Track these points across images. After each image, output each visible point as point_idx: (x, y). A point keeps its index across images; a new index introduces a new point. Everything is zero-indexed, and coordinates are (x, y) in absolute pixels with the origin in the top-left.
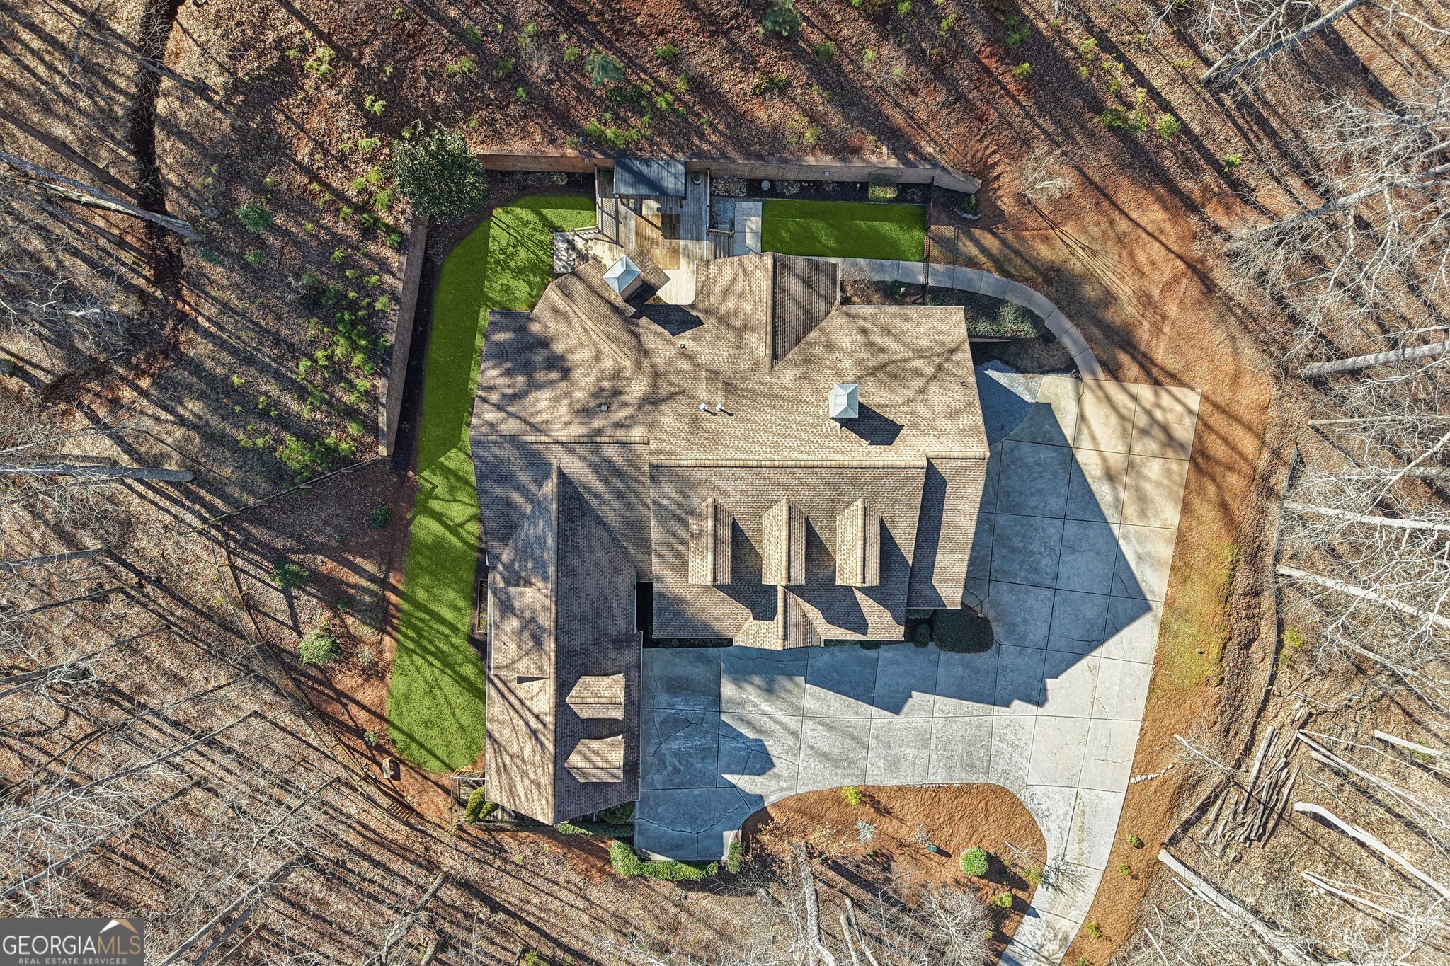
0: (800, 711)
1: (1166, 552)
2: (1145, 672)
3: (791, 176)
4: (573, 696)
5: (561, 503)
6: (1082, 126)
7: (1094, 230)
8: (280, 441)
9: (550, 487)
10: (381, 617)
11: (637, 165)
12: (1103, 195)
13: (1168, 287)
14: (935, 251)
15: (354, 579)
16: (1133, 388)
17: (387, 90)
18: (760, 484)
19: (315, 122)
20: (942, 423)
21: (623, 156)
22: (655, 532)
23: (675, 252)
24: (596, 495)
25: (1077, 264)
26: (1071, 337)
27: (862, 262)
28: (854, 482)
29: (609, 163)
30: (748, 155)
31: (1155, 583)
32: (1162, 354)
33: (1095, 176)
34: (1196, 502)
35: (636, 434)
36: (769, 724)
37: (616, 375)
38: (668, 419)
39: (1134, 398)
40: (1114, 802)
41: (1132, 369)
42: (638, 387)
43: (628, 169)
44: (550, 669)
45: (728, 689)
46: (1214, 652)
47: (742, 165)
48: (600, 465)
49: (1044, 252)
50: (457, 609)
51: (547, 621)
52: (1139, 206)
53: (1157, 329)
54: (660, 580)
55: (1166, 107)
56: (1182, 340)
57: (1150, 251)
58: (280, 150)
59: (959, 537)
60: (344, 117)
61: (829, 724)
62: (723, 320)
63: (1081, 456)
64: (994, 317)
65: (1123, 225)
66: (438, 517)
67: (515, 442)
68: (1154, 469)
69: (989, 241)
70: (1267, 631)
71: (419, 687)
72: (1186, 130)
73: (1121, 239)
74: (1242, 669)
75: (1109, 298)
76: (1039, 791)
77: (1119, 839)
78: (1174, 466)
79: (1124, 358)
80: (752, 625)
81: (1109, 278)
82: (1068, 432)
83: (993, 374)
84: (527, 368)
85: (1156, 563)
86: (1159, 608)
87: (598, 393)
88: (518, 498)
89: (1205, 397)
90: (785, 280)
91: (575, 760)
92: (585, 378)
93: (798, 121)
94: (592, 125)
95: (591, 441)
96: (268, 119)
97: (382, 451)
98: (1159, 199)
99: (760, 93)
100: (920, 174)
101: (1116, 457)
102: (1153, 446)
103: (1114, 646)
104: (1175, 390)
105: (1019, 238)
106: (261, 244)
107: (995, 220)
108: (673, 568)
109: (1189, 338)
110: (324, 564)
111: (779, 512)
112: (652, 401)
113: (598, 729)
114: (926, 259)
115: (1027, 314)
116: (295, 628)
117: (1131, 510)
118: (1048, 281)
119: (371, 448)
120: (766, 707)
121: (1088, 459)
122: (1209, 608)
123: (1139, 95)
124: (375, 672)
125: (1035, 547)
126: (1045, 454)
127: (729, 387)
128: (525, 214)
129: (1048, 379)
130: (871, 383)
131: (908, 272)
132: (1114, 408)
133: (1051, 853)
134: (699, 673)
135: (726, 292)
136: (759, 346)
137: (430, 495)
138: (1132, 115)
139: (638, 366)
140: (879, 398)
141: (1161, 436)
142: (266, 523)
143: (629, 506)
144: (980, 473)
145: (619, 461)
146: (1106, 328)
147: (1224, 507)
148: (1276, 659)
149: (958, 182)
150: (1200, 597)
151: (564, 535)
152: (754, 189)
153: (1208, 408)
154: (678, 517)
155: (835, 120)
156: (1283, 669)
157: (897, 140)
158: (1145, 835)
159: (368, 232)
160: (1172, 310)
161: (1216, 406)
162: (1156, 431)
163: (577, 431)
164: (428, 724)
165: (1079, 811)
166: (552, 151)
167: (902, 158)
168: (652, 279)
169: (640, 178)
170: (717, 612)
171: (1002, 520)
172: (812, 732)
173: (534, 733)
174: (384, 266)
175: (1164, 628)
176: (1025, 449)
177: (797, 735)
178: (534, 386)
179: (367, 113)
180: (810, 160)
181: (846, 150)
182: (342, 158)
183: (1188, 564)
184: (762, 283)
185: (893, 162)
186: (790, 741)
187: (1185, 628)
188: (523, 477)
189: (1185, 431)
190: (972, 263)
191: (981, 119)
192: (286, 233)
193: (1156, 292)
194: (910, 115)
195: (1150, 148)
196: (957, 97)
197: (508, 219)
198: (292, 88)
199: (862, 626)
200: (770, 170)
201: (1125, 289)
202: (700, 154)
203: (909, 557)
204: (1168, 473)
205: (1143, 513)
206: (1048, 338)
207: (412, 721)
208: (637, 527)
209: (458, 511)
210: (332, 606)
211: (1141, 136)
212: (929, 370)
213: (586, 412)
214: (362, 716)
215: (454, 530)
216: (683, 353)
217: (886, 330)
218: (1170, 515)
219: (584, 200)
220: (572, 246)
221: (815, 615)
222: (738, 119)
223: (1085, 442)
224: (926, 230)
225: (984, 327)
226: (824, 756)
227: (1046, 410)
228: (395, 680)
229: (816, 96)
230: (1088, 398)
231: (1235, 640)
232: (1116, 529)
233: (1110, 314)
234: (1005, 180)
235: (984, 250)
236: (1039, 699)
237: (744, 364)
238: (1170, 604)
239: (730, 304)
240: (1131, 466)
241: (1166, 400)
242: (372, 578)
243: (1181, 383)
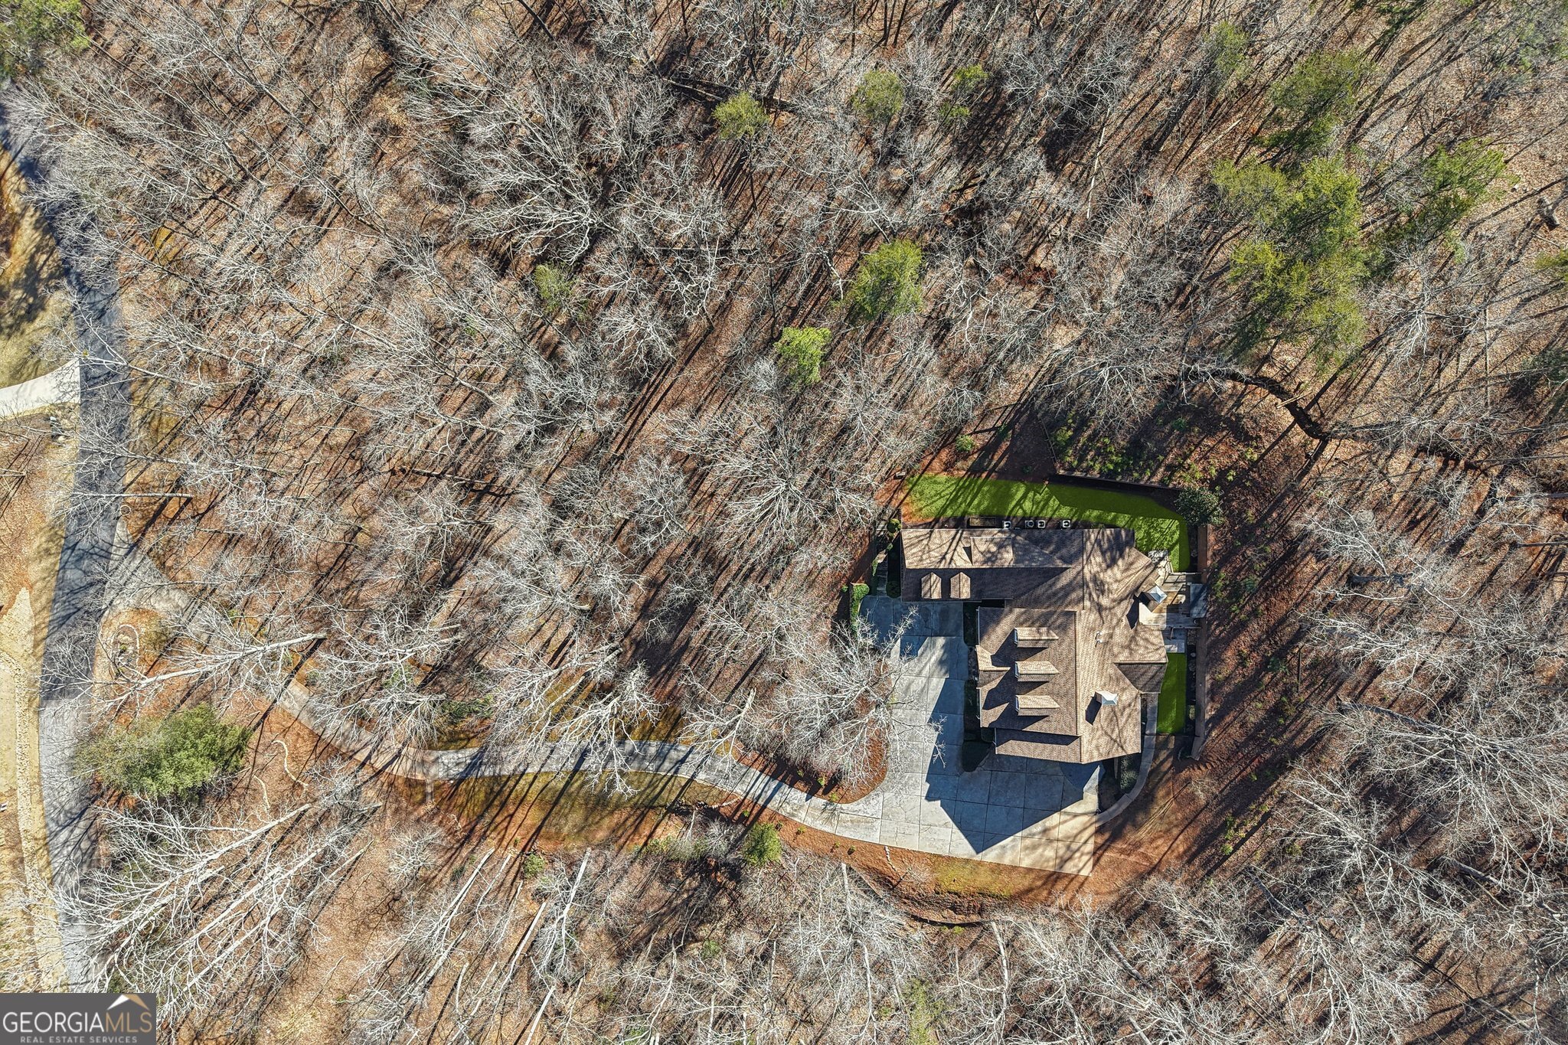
0: (929, 678)
1: (1007, 861)
2: (945, 852)
3: (1198, 667)
4: (963, 575)
5: (1049, 569)
6: (1226, 808)
7: (1173, 818)
8: (1069, 428)
9: (1059, 564)
10: (975, 470)
11: (1204, 595)
12: (1191, 821)
13: (1146, 857)
14: (1161, 738)
15: (996, 457)
16: (1092, 840)
17: (1238, 481)
18: (1066, 661)
19: (1222, 448)
20: (1094, 742)
21: (1209, 587)
22: (1037, 612)
23: (1161, 611)
24: (1054, 583)
25: (1156, 810)
26: (1117, 809)
27: (1156, 703)
28: (1068, 703)
29: (1204, 580)
30: (1210, 647)
31: (991, 855)
32: (1109, 855)
33: (1201, 816)
34: (1033, 876)
35: (1087, 603)
36: (924, 661)
37: (1110, 591)
38: (1093, 616)
39: (1086, 842)
40: (875, 838)
41: (1100, 841)
42: (1105, 601)
43: (1201, 591)
44: (977, 566)
45: (941, 641)
46: (953, 888)
47: (1204, 644)
48: (1069, 588)
49: (1161, 793)
50: (979, 505)
51: (997, 564)
52: (1186, 840)
53: (1122, 851)
54: (1011, 611)
55: (1236, 848)
56: (1117, 865)
57: (1162, 845)
58: (1210, 434)
59: (1038, 751)
60: (1225, 461)
61: (924, 690)
62: (1133, 639)
63: (1056, 815)
64: (1130, 768)
65: (1175, 832)
66: (1024, 497)
67: (1082, 550)
68: (1050, 853)
69: (1168, 765)
70: (959, 918)
71: (940, 488)
72: (1226, 858)
73: (1168, 831)
74: (940, 905)
75: (1137, 827)
76: (881, 799)
77: (853, 841)
78: (1051, 863)
79: (1107, 836)
80: (988, 655)
81: (1148, 826)
82: (1068, 809)
83: (1097, 771)
84: (1110, 548)
85: (1002, 855)
86: (978, 857)
87: (1102, 583)
88: (1052, 548)
89: (1087, 878)
90: (1155, 668)
91: (934, 576)
92: (1107, 576)
93: (1225, 671)
94: (1223, 574)
95: (1084, 584)
96: (1224, 429)
97: (1062, 472)
98: (1189, 848)
99: (1240, 653)
100: (1201, 728)
101: (1055, 834)
102: (1061, 852)
103: (959, 835)
104: (1091, 862)
105: (1168, 780)
106: (1165, 423)
107: (1178, 768)
108: (1018, 617)
109: (1118, 868)
110: (1005, 445)
111: (1052, 670)
112: (1100, 608)
113: (946, 588)
114: (1158, 734)
115: (1132, 784)
116: (975, 432)
117: (1028, 842)
118: (1146, 796)
119: (1063, 466)
120: (934, 658)
121: (1055, 818)
122: (977, 884)
123: (1242, 834)
124: (948, 467)
125: (1009, 794)
126: (1058, 797)
127: (1106, 643)
128: (1176, 536)
129: (1095, 797)
130: (1108, 709)
131: (1151, 726)
132: (1081, 832)
133: (845, 806)
134: (951, 626)
135: (1146, 640)
136: (1121, 659)
137: (1036, 492)
138: (1232, 831)
139: (1114, 600)
140: (1103, 712)
141: (1066, 856)
142: (1028, 421)
143: (1049, 598)
144: (1073, 760)
145: (1074, 596)
146: (1123, 826)
147: (1030, 890)
148: (943, 924)
149: (1197, 746)
150: (983, 879)
151: (1038, 570)
152: (1191, 648)
153: (1081, 880)
154: (1044, 621)
155: (1227, 689)
156: (937, 929)
157: (1217, 720)
158: (856, 855)
159: (1169, 467)
160: (1132, 859)
161: (1082, 884)
162: (1069, 854)
163: (1088, 576)
164: (922, 493)
165: (868, 821)
166: (1210, 553)
167: (1209, 721)
168: (1152, 603)
169: (1197, 596)
170: (993, 637)
171: (1023, 776)
172: (922, 681)
173: (944, 558)
174: (1153, 474)
175: (967, 861)
176: (1060, 788)
177: (919, 674)
178: (1103, 553)
179: (1228, 471)
180: (1208, 677)
181: (1213, 693)
182: (1206, 458)
183: (1000, 873)
184: (1153, 657)
185: (1207, 717)
186: (917, 670)
187: (967, 872)
188: (1064, 551)
189: (1070, 868)
190: (1156, 757)
191: (1228, 759)
192: (1170, 434)
193: (1142, 850)
194: (1230, 724)
195: (1216, 842)
196: (1239, 747)
197: (1174, 528)
198: (1237, 438)
199: (987, 707)
200: (1202, 658)
201: (1142, 834)
202: (1210, 624)
203: (1028, 729)
204: (1048, 861)
205: (1026, 848)
206: (1117, 797)
207: (924, 485)
208: (1036, 602)
209: (1028, 505)
210: (983, 448)
211: (1222, 837)
212: (1114, 736)
213: (1095, 579)
214: (926, 462)
215: (1019, 504)
216: (1120, 620)
217: (1130, 715)
218: (1026, 863)
219: (1186, 565)
220: (1161, 559)
221: (994, 685)
222: (1227, 642)
223: (1064, 818)
224: (1172, 734)
225: (1125, 763)
226: (908, 688)
227: (1080, 797)
228: (943, 477)
229: (1239, 679)
230: (1086, 819)
231: (958, 900)
232: (1019, 834)
233: (1128, 827)
234: (1198, 772)
235: (1162, 763)
236: (929, 798)
237: (1116, 650)
238: (980, 863)
239: (1141, 642)
240: (1050, 841)
241: (1085, 858)
242: (996, 465)
243: (1094, 865)
